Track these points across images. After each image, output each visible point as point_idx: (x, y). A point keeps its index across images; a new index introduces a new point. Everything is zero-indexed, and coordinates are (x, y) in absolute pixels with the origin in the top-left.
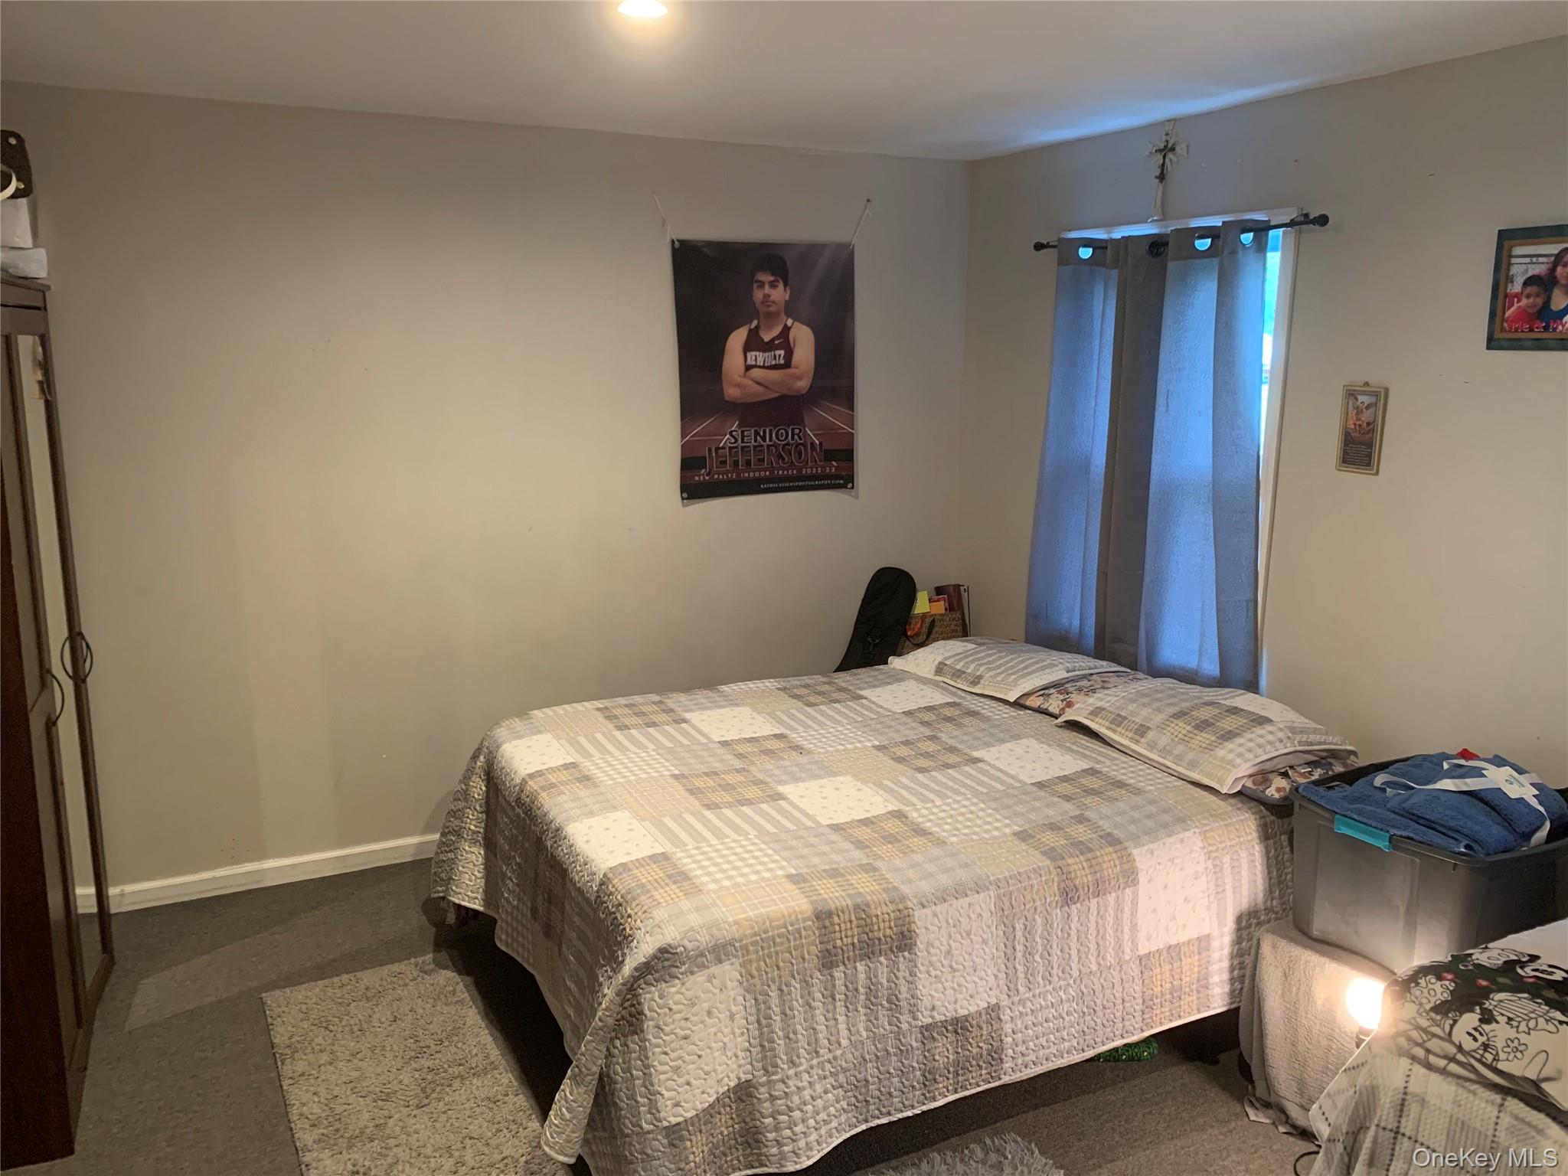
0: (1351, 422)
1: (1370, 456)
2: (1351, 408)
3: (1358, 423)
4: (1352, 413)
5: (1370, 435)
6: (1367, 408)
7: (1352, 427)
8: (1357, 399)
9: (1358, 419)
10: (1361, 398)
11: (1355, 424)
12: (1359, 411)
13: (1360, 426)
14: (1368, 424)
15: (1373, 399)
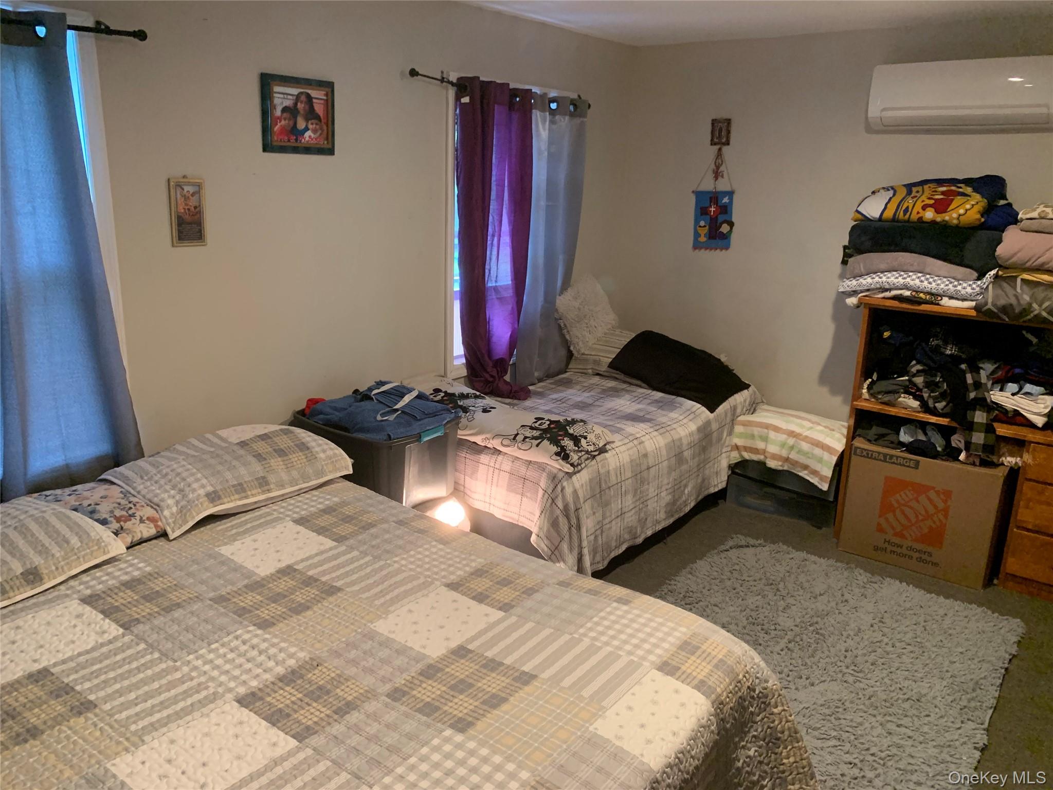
0: (181, 208)
1: (200, 231)
2: (179, 196)
3: (186, 207)
4: (181, 200)
5: (198, 215)
6: (193, 195)
7: (183, 211)
8: (183, 189)
9: (186, 205)
10: (186, 188)
11: (184, 209)
12: (186, 198)
13: (189, 209)
14: (195, 208)
15: (196, 189)
